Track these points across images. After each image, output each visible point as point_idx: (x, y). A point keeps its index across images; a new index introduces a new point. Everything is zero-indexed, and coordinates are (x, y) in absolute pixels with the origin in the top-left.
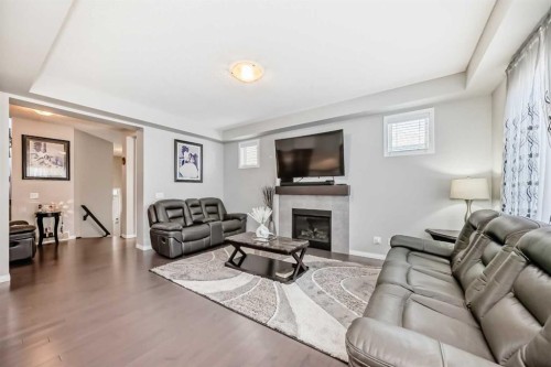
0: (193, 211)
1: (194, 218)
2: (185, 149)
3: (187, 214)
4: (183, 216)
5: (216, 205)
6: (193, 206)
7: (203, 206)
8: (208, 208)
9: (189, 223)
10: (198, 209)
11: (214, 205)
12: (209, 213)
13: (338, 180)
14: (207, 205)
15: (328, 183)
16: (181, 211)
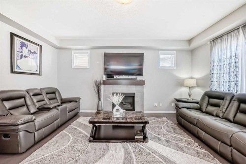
0: (35, 99)
1: (38, 105)
2: (23, 45)
3: (29, 102)
4: (26, 105)
5: (54, 93)
6: (35, 95)
7: (44, 94)
8: (48, 95)
9: (33, 110)
10: (39, 97)
11: (52, 93)
12: (50, 99)
13: (139, 78)
14: (47, 94)
15: (134, 79)
16: (23, 99)
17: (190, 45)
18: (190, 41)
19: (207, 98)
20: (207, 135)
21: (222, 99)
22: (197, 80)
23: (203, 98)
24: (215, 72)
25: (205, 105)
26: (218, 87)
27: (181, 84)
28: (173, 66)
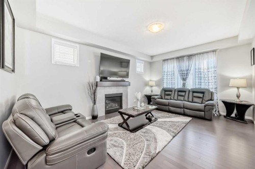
13: (126, 80)
17: (152, 59)
18: (152, 57)
19: (164, 91)
20: (174, 108)
21: (171, 91)
22: (155, 81)
23: (162, 92)
24: (165, 77)
25: (163, 96)
26: (167, 85)
27: (146, 84)
28: (142, 71)
